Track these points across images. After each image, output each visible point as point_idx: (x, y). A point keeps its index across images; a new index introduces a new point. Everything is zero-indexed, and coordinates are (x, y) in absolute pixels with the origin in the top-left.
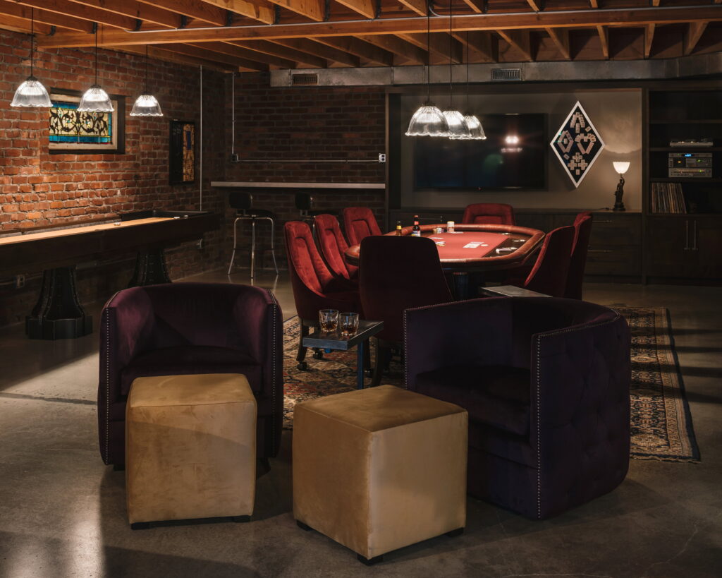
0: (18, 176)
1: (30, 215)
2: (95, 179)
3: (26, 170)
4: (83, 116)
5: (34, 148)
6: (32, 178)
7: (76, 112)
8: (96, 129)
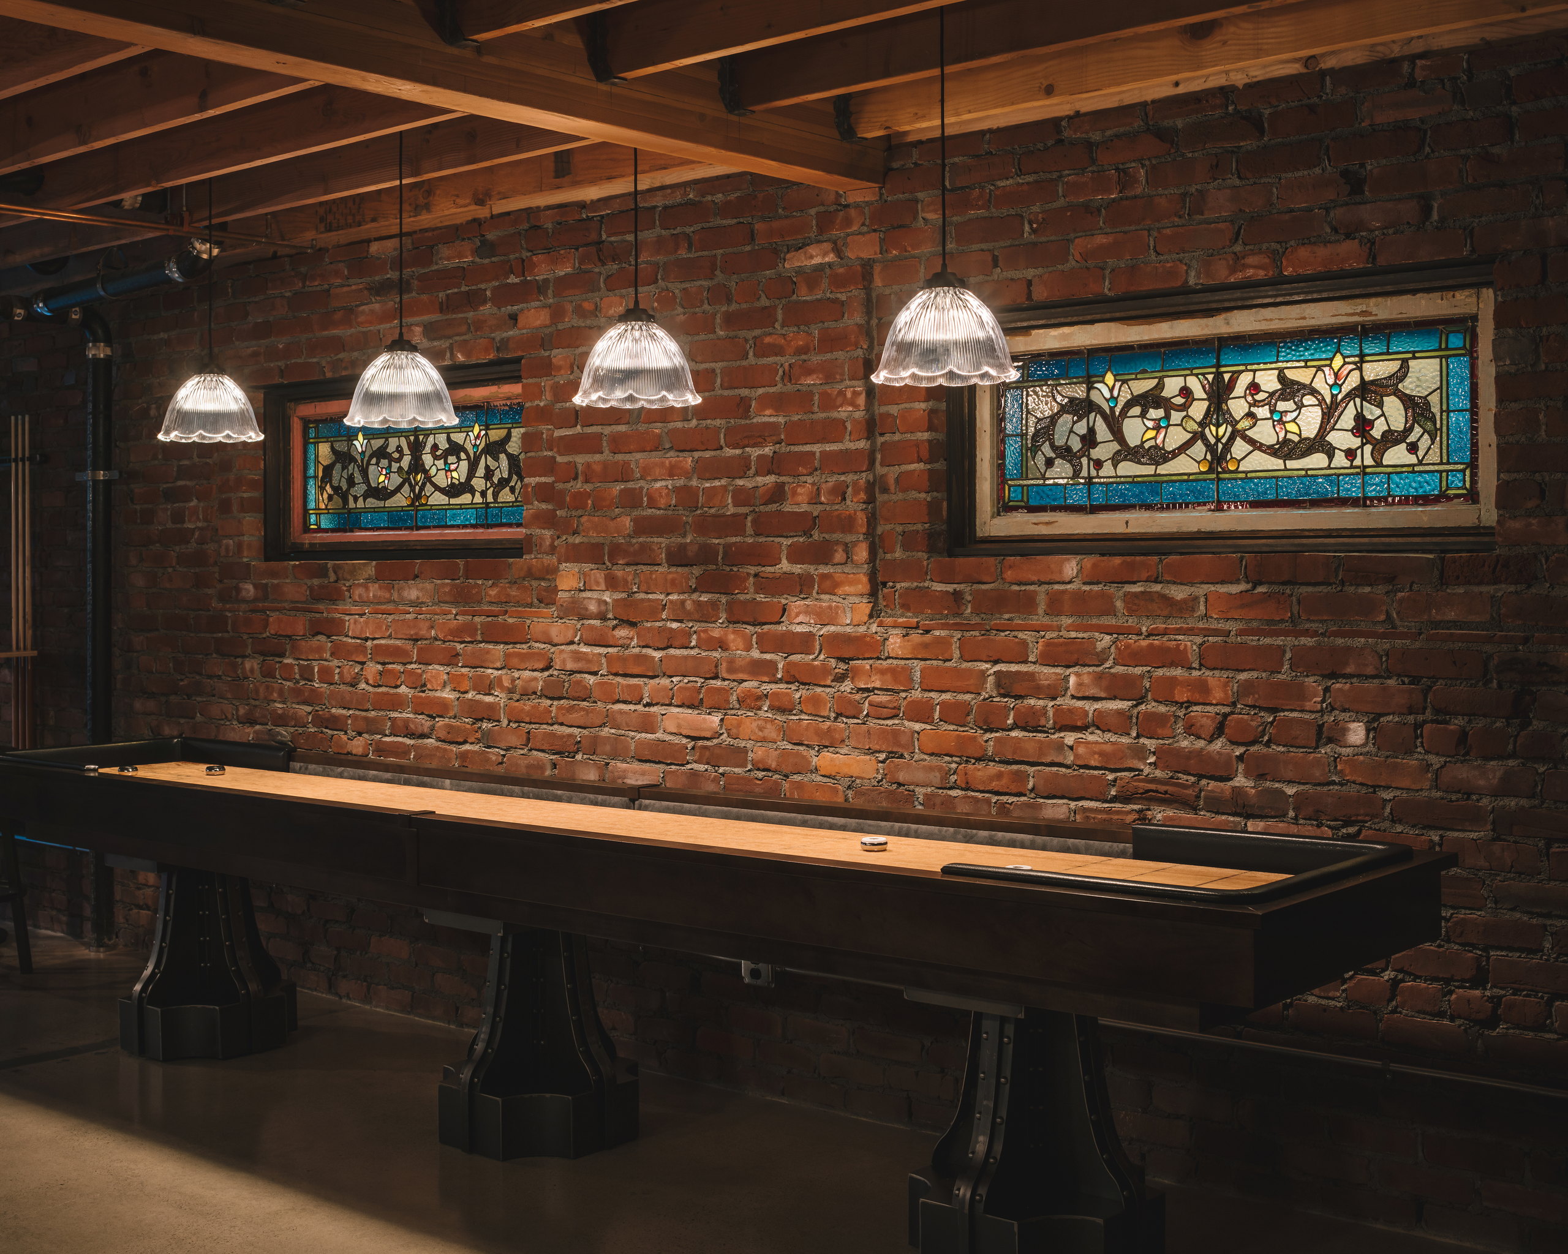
0: (782, 628)
1: (826, 760)
2: (1176, 658)
3: (807, 611)
4: (1254, 387)
5: (836, 536)
6: (834, 638)
7: (1210, 377)
8: (1342, 438)
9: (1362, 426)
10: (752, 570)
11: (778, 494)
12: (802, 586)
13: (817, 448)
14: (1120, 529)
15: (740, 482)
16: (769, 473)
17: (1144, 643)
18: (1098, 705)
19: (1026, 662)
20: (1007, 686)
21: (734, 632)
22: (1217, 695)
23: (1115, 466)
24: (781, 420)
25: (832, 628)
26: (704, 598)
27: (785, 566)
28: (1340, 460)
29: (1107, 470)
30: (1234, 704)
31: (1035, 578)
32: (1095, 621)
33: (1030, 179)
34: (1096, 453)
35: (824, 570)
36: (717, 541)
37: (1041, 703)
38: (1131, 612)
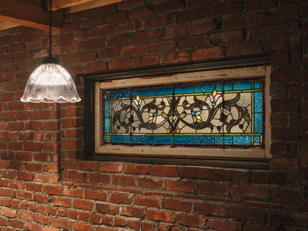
0: (33, 182)
1: (46, 229)
2: (154, 204)
3: (40, 177)
4: (186, 102)
5: (48, 152)
6: (48, 188)
7: (171, 98)
8: (216, 122)
9: (223, 118)
10: (24, 162)
11: (31, 136)
12: (38, 168)
13: (42, 121)
14: (140, 152)
15: (21, 132)
16: (29, 129)
17: (144, 197)
18: (129, 219)
19: (105, 201)
20: (99, 208)
21: (19, 183)
22: (168, 219)
23: (139, 129)
24: (33, 111)
25: (47, 184)
26: (11, 171)
27: (33, 161)
28: (215, 130)
29: (137, 131)
30: (174, 223)
31: (109, 171)
32: (128, 188)
33: (107, 25)
34: (133, 125)
35: (45, 163)
36: (14, 152)
37: (111, 216)
38: (140, 185)
